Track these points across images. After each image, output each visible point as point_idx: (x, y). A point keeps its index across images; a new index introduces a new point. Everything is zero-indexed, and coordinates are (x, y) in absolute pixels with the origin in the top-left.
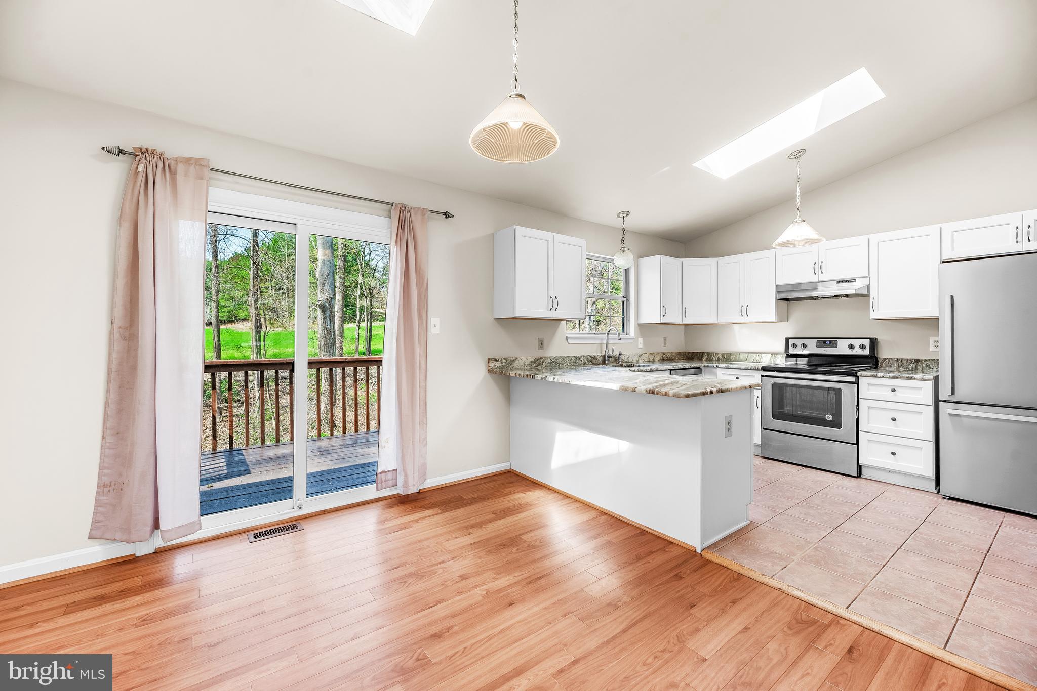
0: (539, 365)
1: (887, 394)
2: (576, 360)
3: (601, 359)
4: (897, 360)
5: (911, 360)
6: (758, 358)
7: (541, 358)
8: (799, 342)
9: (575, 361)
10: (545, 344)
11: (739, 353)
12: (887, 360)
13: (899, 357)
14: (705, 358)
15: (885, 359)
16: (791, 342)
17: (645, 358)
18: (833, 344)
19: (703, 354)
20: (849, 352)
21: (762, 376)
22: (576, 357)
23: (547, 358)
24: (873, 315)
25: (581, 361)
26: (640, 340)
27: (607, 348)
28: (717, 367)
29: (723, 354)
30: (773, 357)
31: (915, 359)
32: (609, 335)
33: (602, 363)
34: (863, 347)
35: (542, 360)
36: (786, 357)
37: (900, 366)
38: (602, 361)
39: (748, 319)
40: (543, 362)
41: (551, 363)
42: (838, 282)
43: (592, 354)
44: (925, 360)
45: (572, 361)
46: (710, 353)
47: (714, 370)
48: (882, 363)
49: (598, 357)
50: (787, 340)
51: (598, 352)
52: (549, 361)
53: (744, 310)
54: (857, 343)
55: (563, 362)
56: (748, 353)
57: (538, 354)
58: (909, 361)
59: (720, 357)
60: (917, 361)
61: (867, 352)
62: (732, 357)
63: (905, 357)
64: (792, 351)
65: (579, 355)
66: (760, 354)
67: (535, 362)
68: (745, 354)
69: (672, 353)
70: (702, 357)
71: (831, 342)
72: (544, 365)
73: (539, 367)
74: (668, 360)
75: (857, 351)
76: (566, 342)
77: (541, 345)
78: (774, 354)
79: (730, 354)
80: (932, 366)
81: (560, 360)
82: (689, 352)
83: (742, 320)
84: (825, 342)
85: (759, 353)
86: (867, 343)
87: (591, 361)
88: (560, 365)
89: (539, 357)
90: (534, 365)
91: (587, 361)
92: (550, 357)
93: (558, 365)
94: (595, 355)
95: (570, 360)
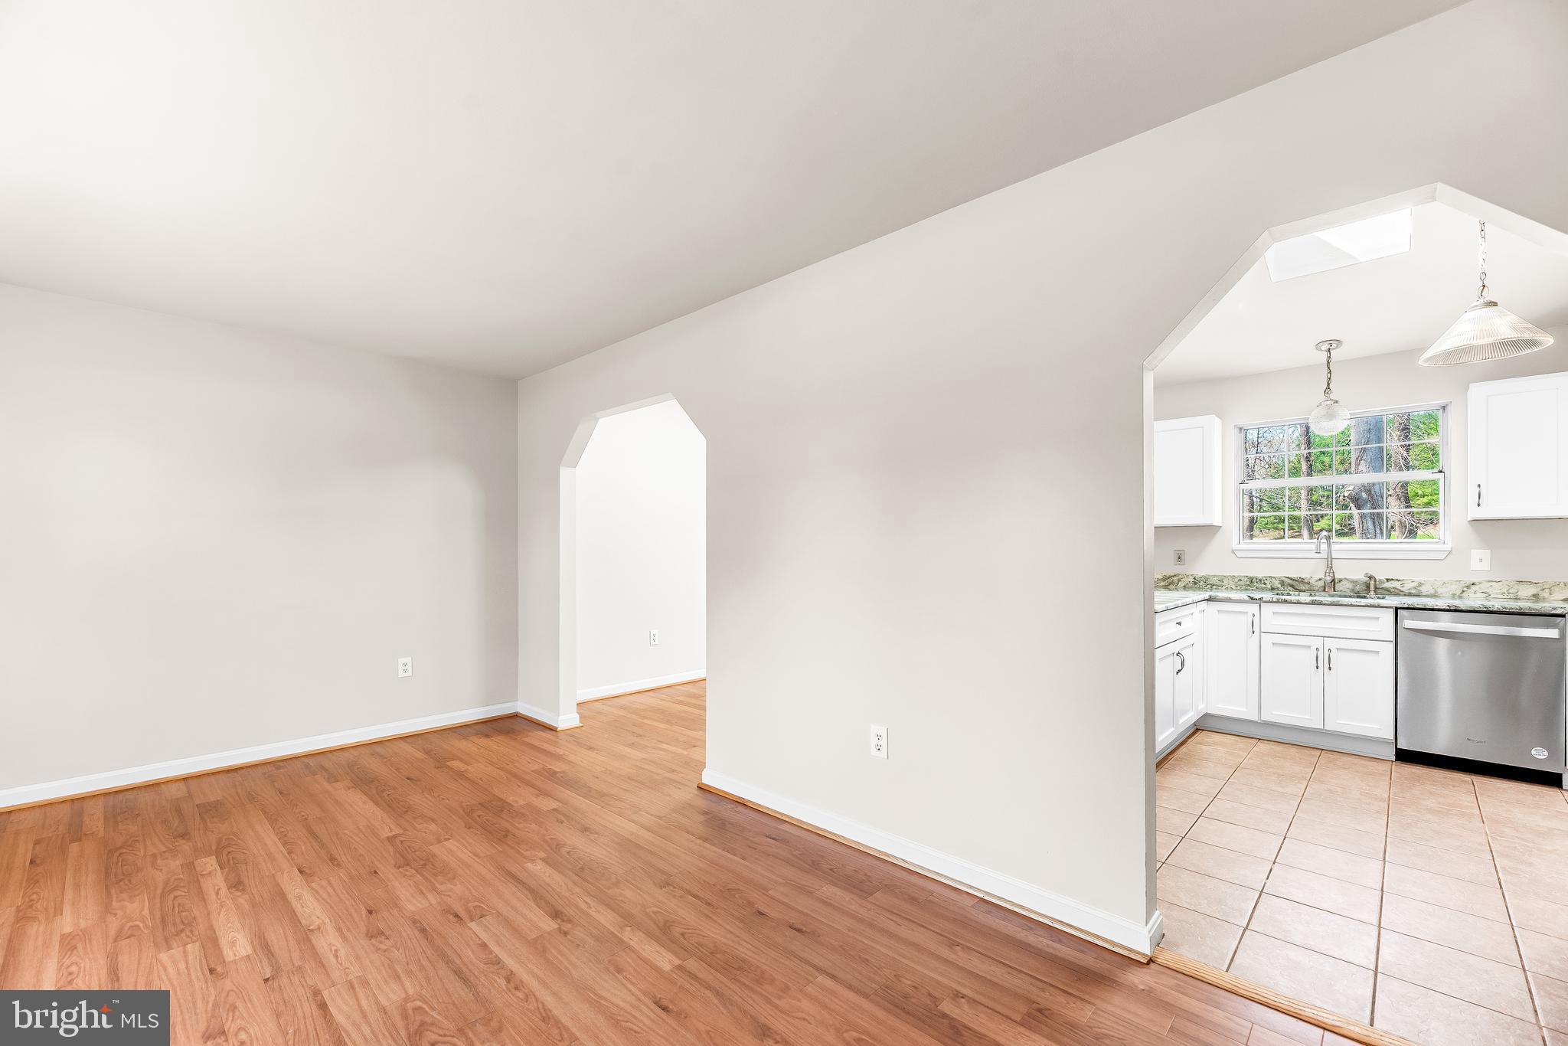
0: (1172, 583)
2: (1252, 582)
7: (1175, 575)
10: (1187, 557)
22: (1251, 580)
23: (1188, 576)
25: (1265, 584)
26: (1482, 554)
27: (1330, 569)
35: (1176, 578)
40: (1179, 581)
41: (1195, 583)
43: (1293, 576)
45: (1242, 583)
49: (1312, 581)
52: (1194, 578)
55: (1219, 583)
57: (1171, 569)
65: (1260, 576)
67: (1164, 579)
72: (1181, 584)
73: (1171, 587)
76: (1233, 555)
77: (1180, 558)
81: (1214, 581)
87: (1292, 586)
88: (1214, 587)
89: (1172, 574)
90: (1162, 584)
91: (1279, 586)
92: (1192, 575)
93: (1209, 586)
94: (1303, 577)
95: (1236, 580)
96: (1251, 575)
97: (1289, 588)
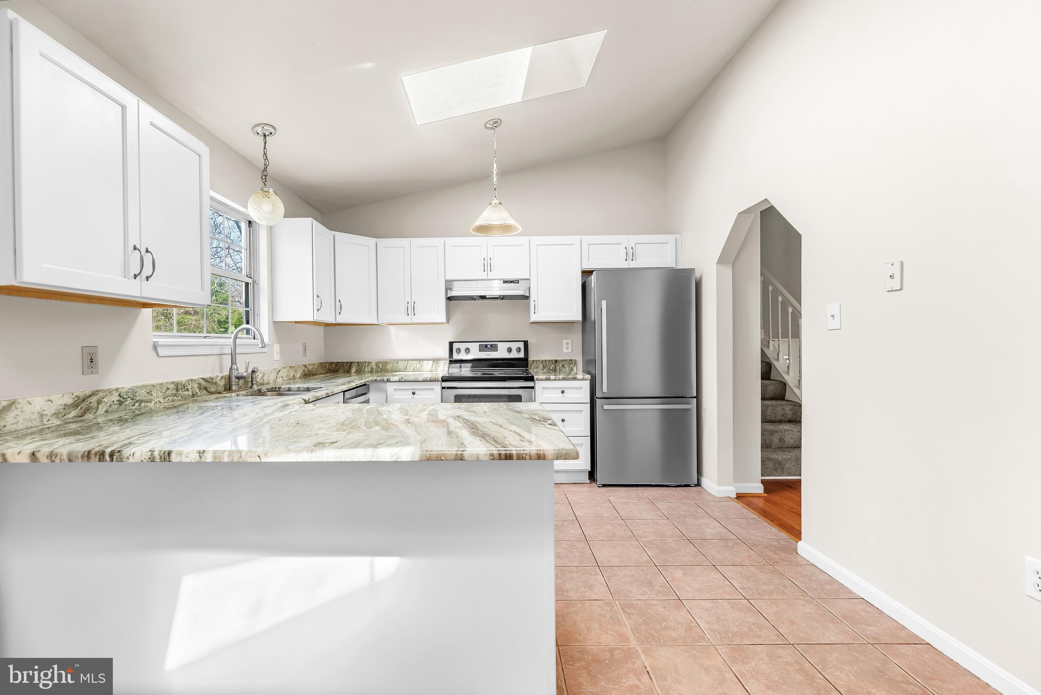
0: (87, 410)
1: (557, 396)
2: (177, 390)
3: (222, 383)
4: (542, 361)
5: (552, 361)
6: (418, 366)
7: (93, 394)
8: (463, 346)
9: (174, 392)
10: (102, 359)
11: (397, 361)
12: (535, 362)
13: (544, 359)
14: (354, 370)
15: (534, 361)
16: (455, 346)
17: (284, 375)
18: (494, 348)
19: (351, 364)
20: (507, 355)
21: (443, 388)
22: (177, 385)
23: (110, 392)
24: (534, 318)
25: (188, 390)
26: (276, 347)
27: (233, 362)
28: (388, 381)
29: (377, 364)
30: (434, 365)
31: (554, 360)
32: (238, 340)
33: (225, 390)
34: (519, 350)
35: (94, 399)
36: (450, 364)
37: (544, 367)
38: (225, 385)
39: (415, 320)
40: (99, 402)
41: (120, 403)
42: (505, 282)
43: (207, 376)
44: (562, 361)
45: (169, 392)
46: (360, 362)
47: (383, 385)
48: (531, 365)
49: (218, 381)
50: (451, 344)
51: (217, 371)
52: (115, 398)
53: (411, 309)
54: (514, 346)
55: (148, 397)
56: (408, 360)
57: (84, 385)
58: (551, 362)
59: (374, 366)
60: (556, 361)
61: (521, 355)
62: (389, 367)
63: (547, 359)
64: (456, 356)
65: (183, 378)
66: (421, 362)
67: (75, 405)
68: (404, 362)
69: (314, 364)
70: (350, 368)
71: (491, 346)
72: (102, 409)
73: (91, 416)
74: (309, 374)
75: (514, 355)
76: (154, 353)
77: (91, 361)
78: (436, 360)
79: (386, 363)
80: (566, 366)
81: (141, 395)
82: (332, 363)
83: (408, 320)
84: (486, 346)
85: (420, 360)
86: (521, 345)
87: (206, 389)
88: (143, 404)
89: (88, 393)
90: (73, 413)
91: (198, 391)
92: (117, 390)
93: (137, 404)
94: (213, 376)
95: (164, 391)
96: (176, 379)
97: (205, 392)
